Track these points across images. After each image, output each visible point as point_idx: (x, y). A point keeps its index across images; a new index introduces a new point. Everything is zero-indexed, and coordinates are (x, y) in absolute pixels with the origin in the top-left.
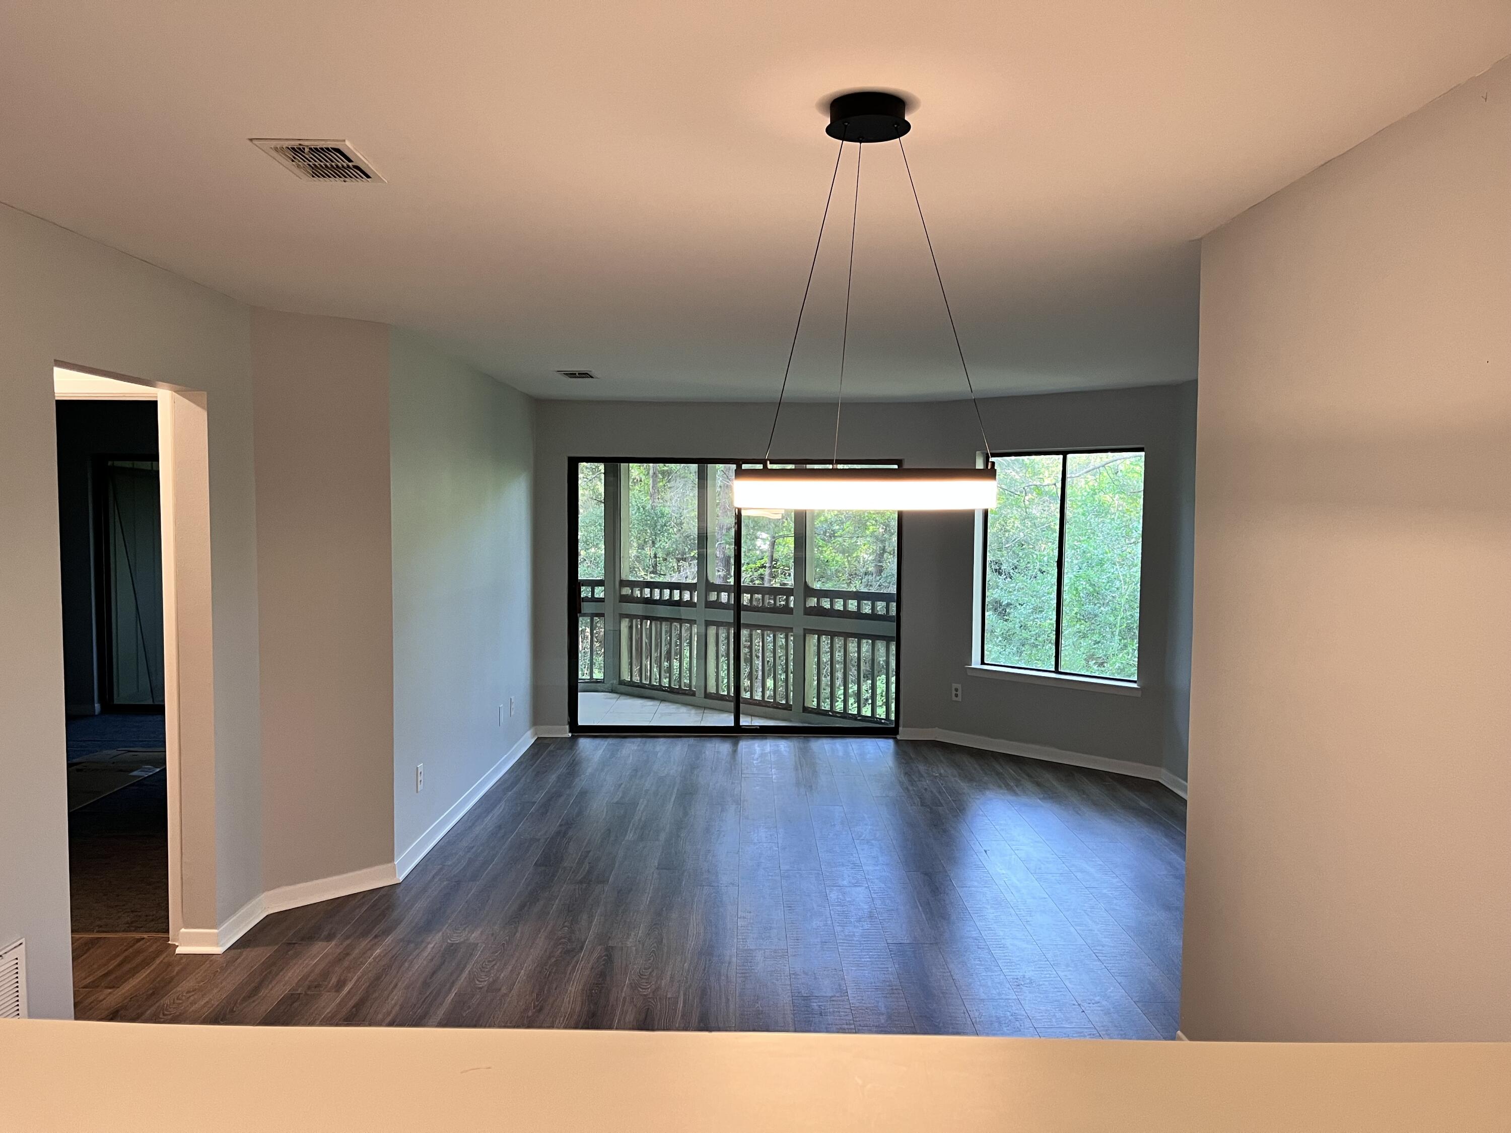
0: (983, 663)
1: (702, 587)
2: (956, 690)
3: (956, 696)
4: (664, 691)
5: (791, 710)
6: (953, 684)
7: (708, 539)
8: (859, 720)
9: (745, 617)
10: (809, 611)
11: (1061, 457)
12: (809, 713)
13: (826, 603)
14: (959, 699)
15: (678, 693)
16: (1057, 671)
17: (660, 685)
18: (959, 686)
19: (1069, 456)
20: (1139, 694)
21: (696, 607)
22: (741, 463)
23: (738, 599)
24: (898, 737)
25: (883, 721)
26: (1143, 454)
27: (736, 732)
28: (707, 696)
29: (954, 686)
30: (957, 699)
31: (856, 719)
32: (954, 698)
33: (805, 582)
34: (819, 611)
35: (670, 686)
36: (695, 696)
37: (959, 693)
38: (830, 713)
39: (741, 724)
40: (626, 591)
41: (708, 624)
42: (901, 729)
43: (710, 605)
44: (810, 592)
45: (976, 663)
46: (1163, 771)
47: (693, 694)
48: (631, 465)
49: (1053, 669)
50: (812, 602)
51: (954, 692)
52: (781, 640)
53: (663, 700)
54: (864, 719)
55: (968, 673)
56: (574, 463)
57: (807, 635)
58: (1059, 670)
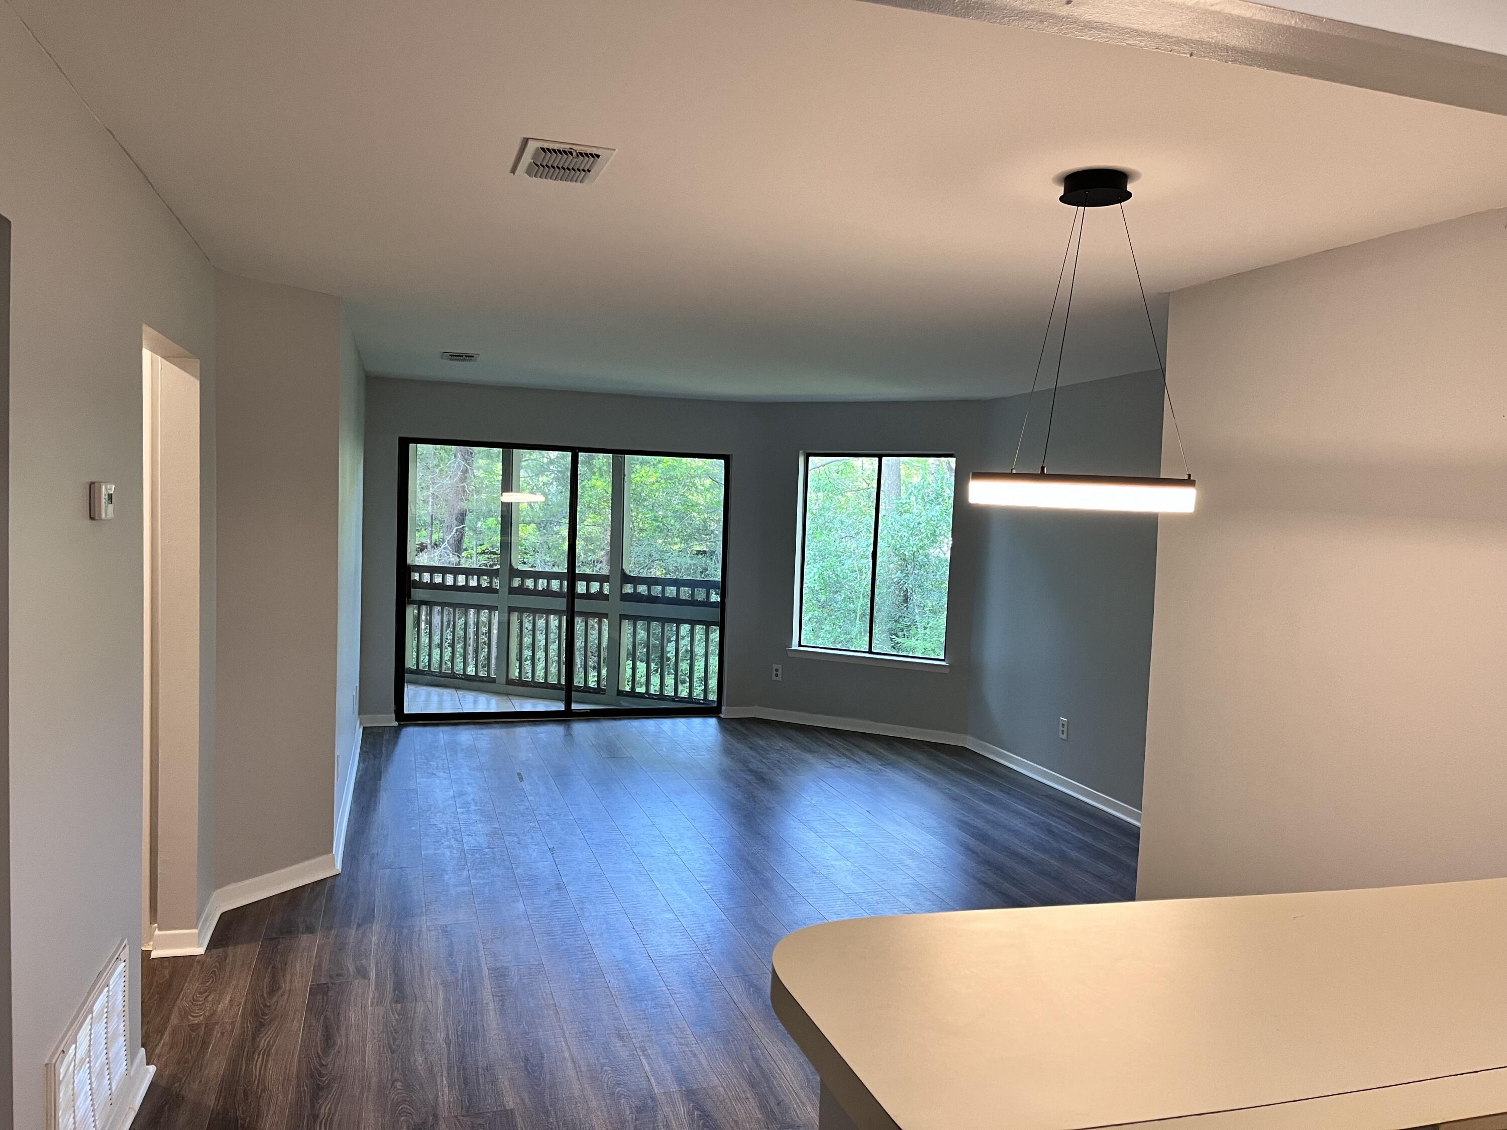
0: (800, 645)
1: (506, 573)
2: (777, 670)
3: (777, 675)
4: (457, 678)
5: (605, 694)
6: (774, 665)
7: (513, 525)
8: (678, 701)
9: (579, 605)
10: (626, 597)
11: (877, 459)
12: (623, 696)
13: (642, 590)
14: (779, 678)
15: (475, 680)
16: (870, 652)
17: (454, 672)
18: (779, 667)
19: (884, 459)
20: (947, 671)
21: (498, 593)
22: (577, 451)
23: (572, 587)
24: (722, 716)
25: (701, 701)
26: (953, 461)
27: (565, 717)
28: (510, 682)
29: (775, 666)
30: (776, 679)
31: (674, 701)
32: (774, 678)
33: (622, 569)
34: (635, 597)
36: (495, 682)
37: (779, 673)
38: (646, 696)
39: (572, 708)
40: (415, 576)
41: (511, 610)
42: (723, 708)
43: (512, 591)
44: (626, 579)
45: (795, 646)
46: (969, 737)
47: (493, 681)
48: (419, 445)
49: (867, 650)
50: (628, 589)
51: (774, 672)
52: (595, 626)
53: (457, 688)
54: (682, 700)
55: (790, 655)
56: (404, 445)
57: (622, 621)
58: (873, 651)
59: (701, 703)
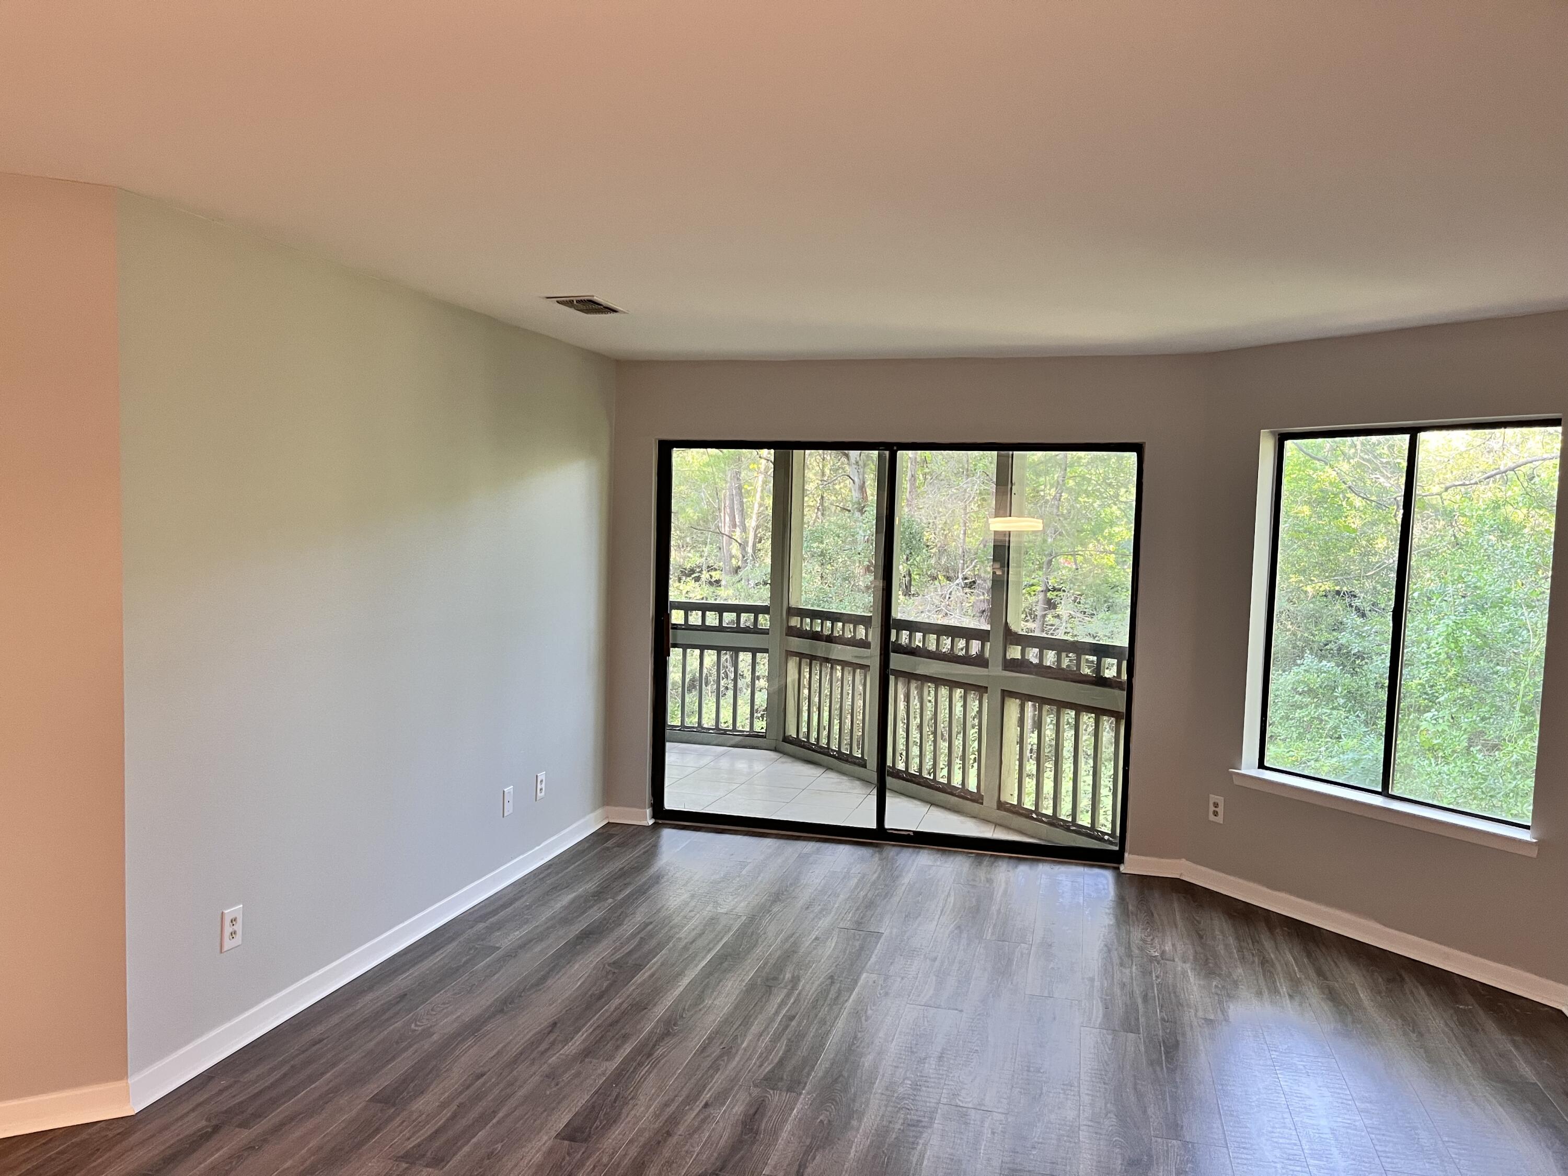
0: (1261, 765)
2: (1216, 805)
3: (1216, 814)
4: (832, 756)
5: (981, 804)
6: (1212, 796)
8: (1072, 831)
10: (1011, 665)
11: (1407, 437)
12: (1005, 811)
13: (1033, 655)
14: (1220, 819)
15: (847, 761)
16: (1385, 792)
17: (828, 748)
18: (1220, 800)
19: (1421, 435)
20: (1534, 853)
21: (869, 648)
22: (895, 448)
24: (1123, 868)
25: (1106, 837)
26: (1559, 429)
27: (877, 838)
29: (1213, 798)
30: (1215, 819)
31: (1068, 829)
32: (1212, 817)
33: (1006, 623)
34: (1023, 666)
35: (839, 752)
37: (1220, 810)
38: (1034, 816)
39: (885, 826)
40: (795, 622)
42: (1126, 855)
44: (1011, 637)
45: (1248, 766)
47: (865, 765)
49: (1379, 790)
50: (1015, 652)
51: (1212, 808)
52: (974, 706)
53: (829, 768)
54: (1080, 830)
55: (1237, 782)
56: (665, 449)
57: (1006, 699)
58: (1393, 791)
59: (1105, 841)
